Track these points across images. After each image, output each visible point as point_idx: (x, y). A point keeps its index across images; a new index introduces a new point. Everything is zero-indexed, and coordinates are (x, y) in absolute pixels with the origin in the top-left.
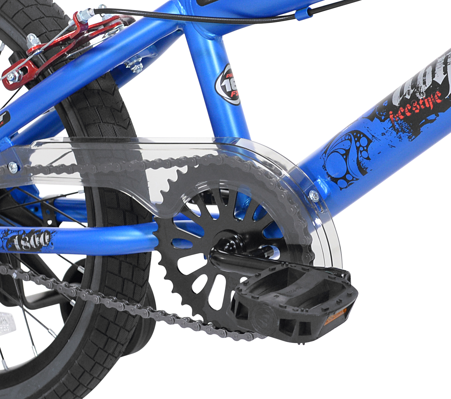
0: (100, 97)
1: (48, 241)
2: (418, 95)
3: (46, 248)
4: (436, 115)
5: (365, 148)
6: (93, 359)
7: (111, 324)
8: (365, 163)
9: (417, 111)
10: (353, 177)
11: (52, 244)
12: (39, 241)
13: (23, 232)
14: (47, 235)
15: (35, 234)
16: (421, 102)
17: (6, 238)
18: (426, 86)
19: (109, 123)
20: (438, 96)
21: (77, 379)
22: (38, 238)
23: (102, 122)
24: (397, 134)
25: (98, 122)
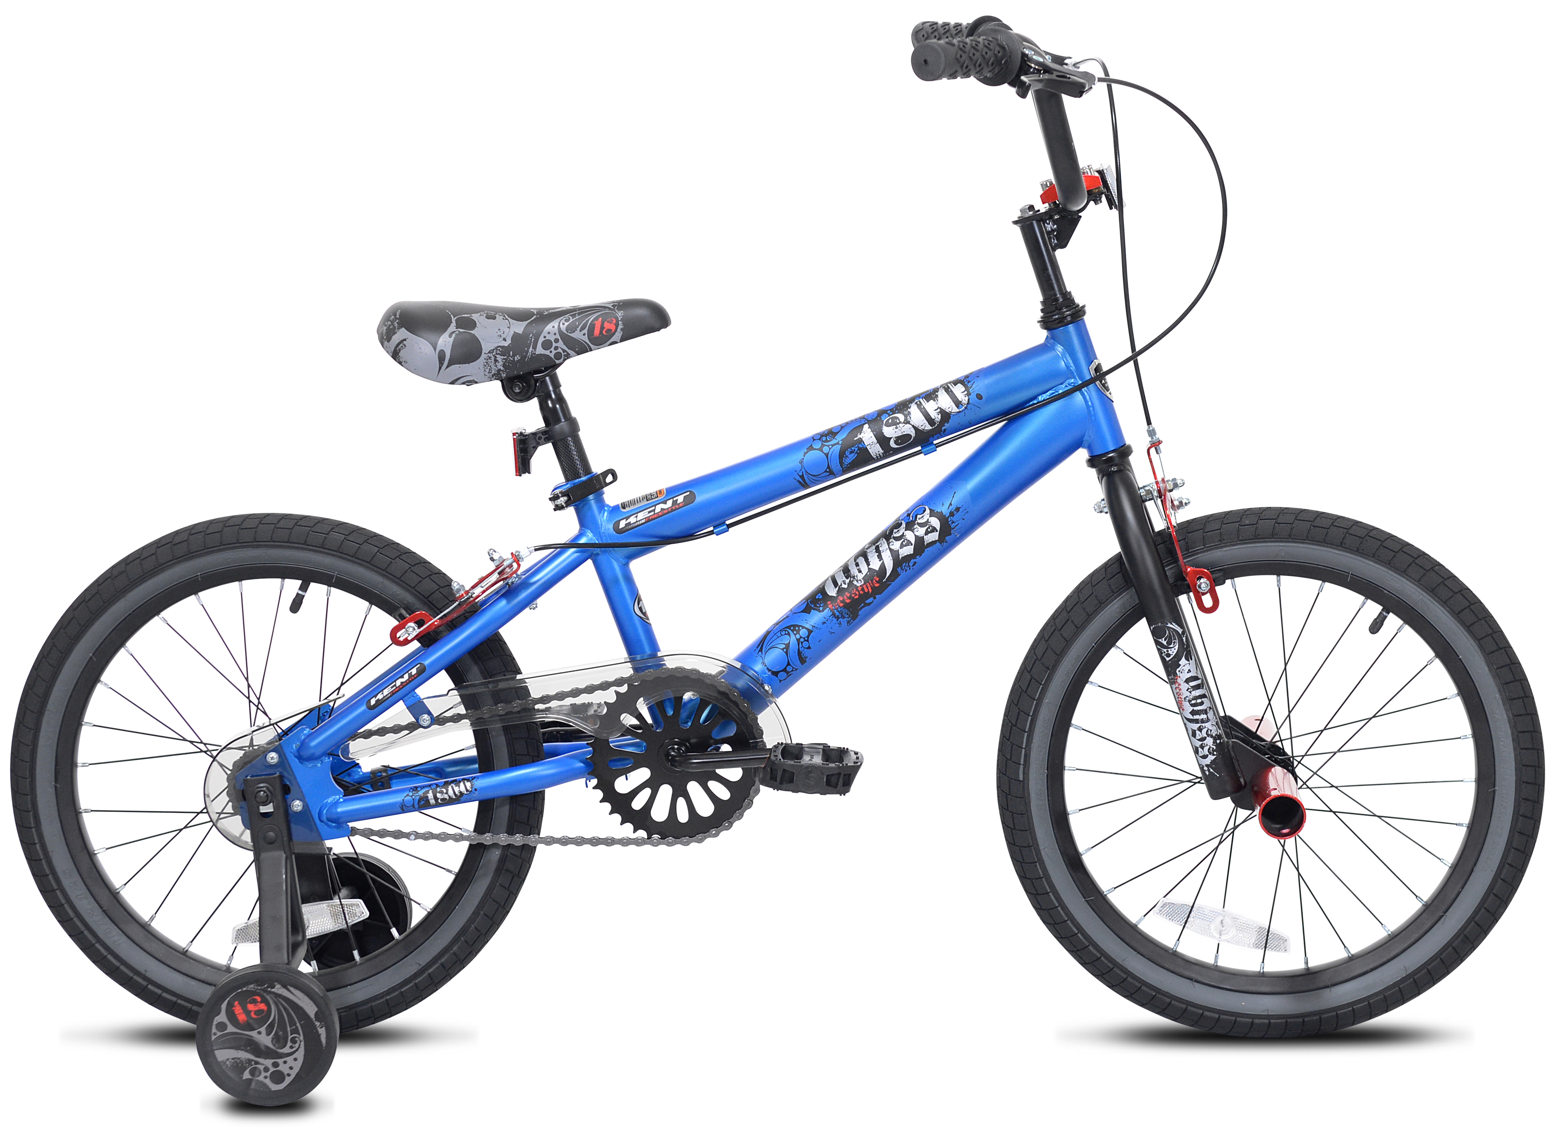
1: (470, 788)
2: (855, 583)
5: (806, 639)
6: (508, 889)
8: (806, 653)
9: (857, 597)
10: (793, 668)
12: (459, 790)
13: (435, 785)
14: (467, 782)
15: (452, 785)
16: (860, 589)
17: (417, 795)
20: (876, 581)
22: (457, 787)
24: (838, 620)
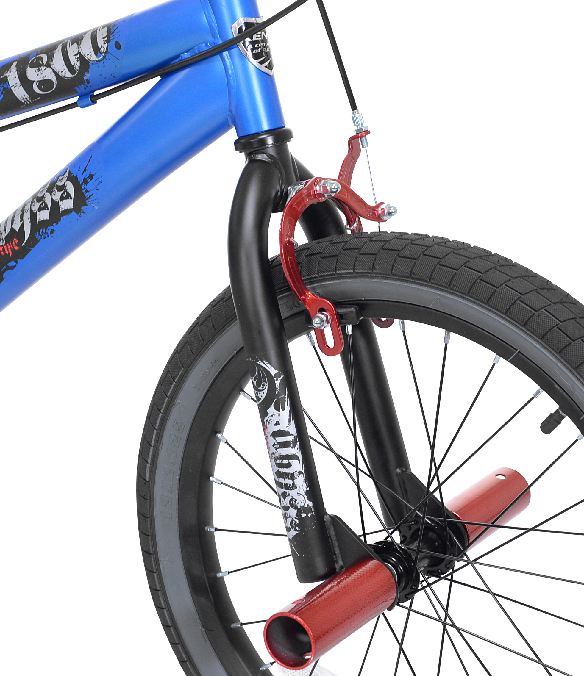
4: (15, 262)
18: (6, 233)
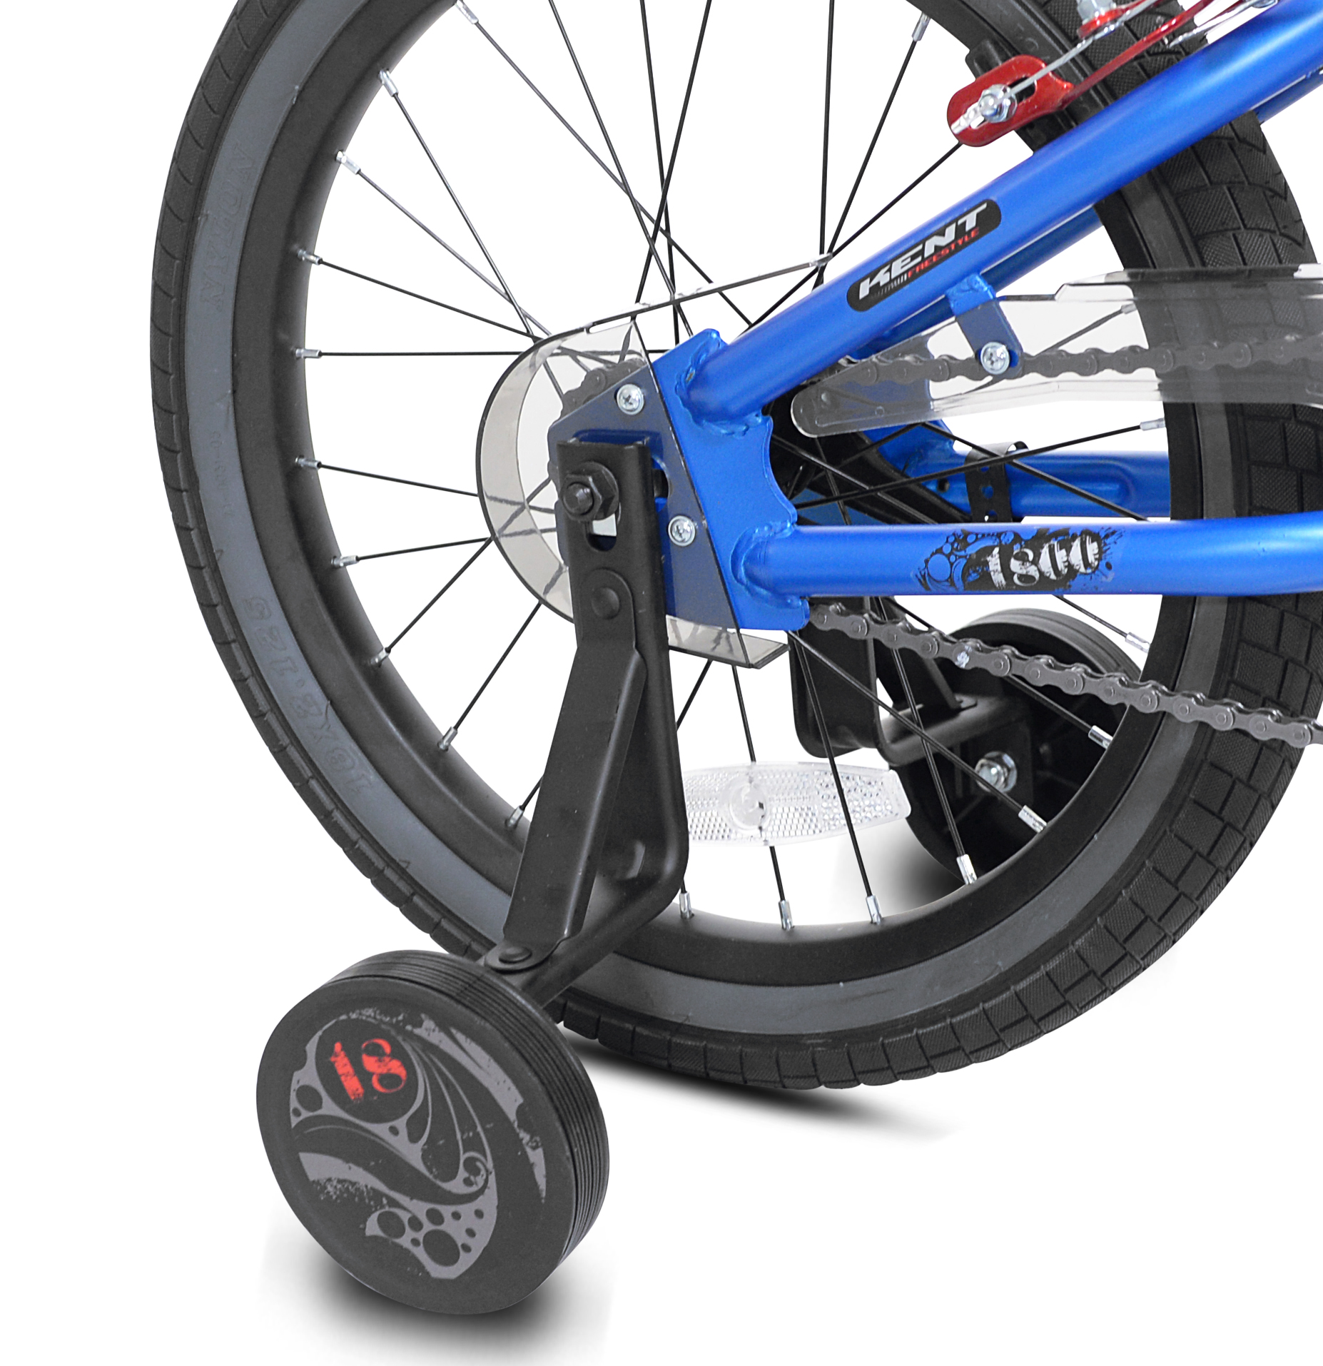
0: (1236, 156)
1: (1096, 559)
3: (1088, 577)
7: (1238, 786)
11: (1109, 566)
12: (1067, 561)
13: (1012, 537)
14: (1092, 542)
15: (1052, 542)
17: (963, 553)
19: (1262, 230)
21: (1121, 940)
23: (1245, 226)
25: (1235, 226)
